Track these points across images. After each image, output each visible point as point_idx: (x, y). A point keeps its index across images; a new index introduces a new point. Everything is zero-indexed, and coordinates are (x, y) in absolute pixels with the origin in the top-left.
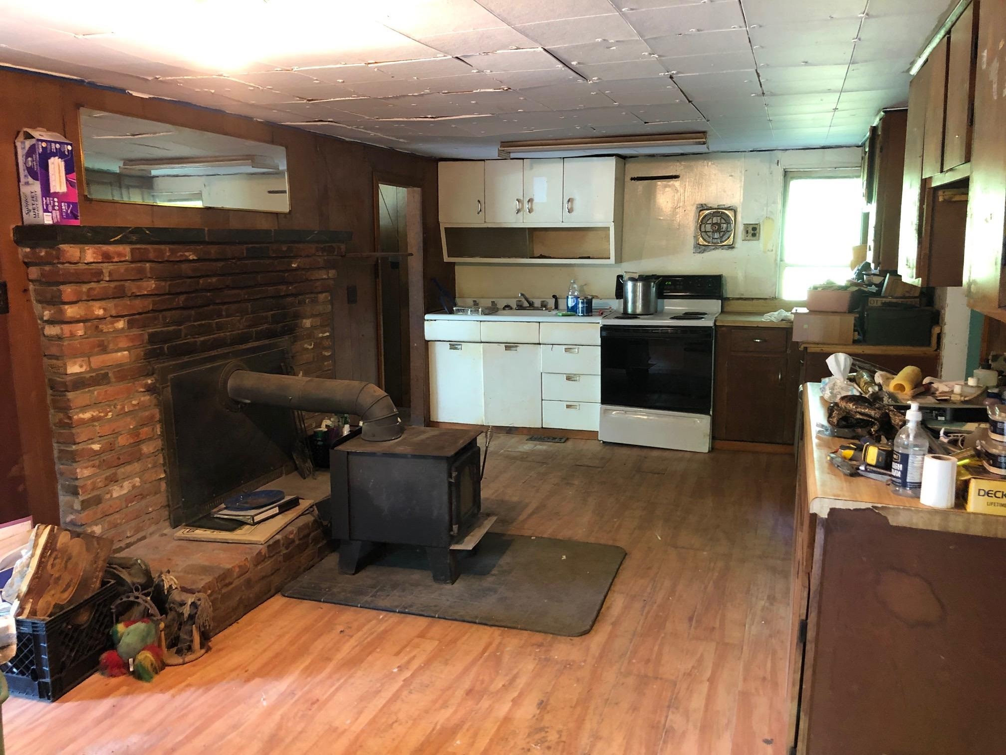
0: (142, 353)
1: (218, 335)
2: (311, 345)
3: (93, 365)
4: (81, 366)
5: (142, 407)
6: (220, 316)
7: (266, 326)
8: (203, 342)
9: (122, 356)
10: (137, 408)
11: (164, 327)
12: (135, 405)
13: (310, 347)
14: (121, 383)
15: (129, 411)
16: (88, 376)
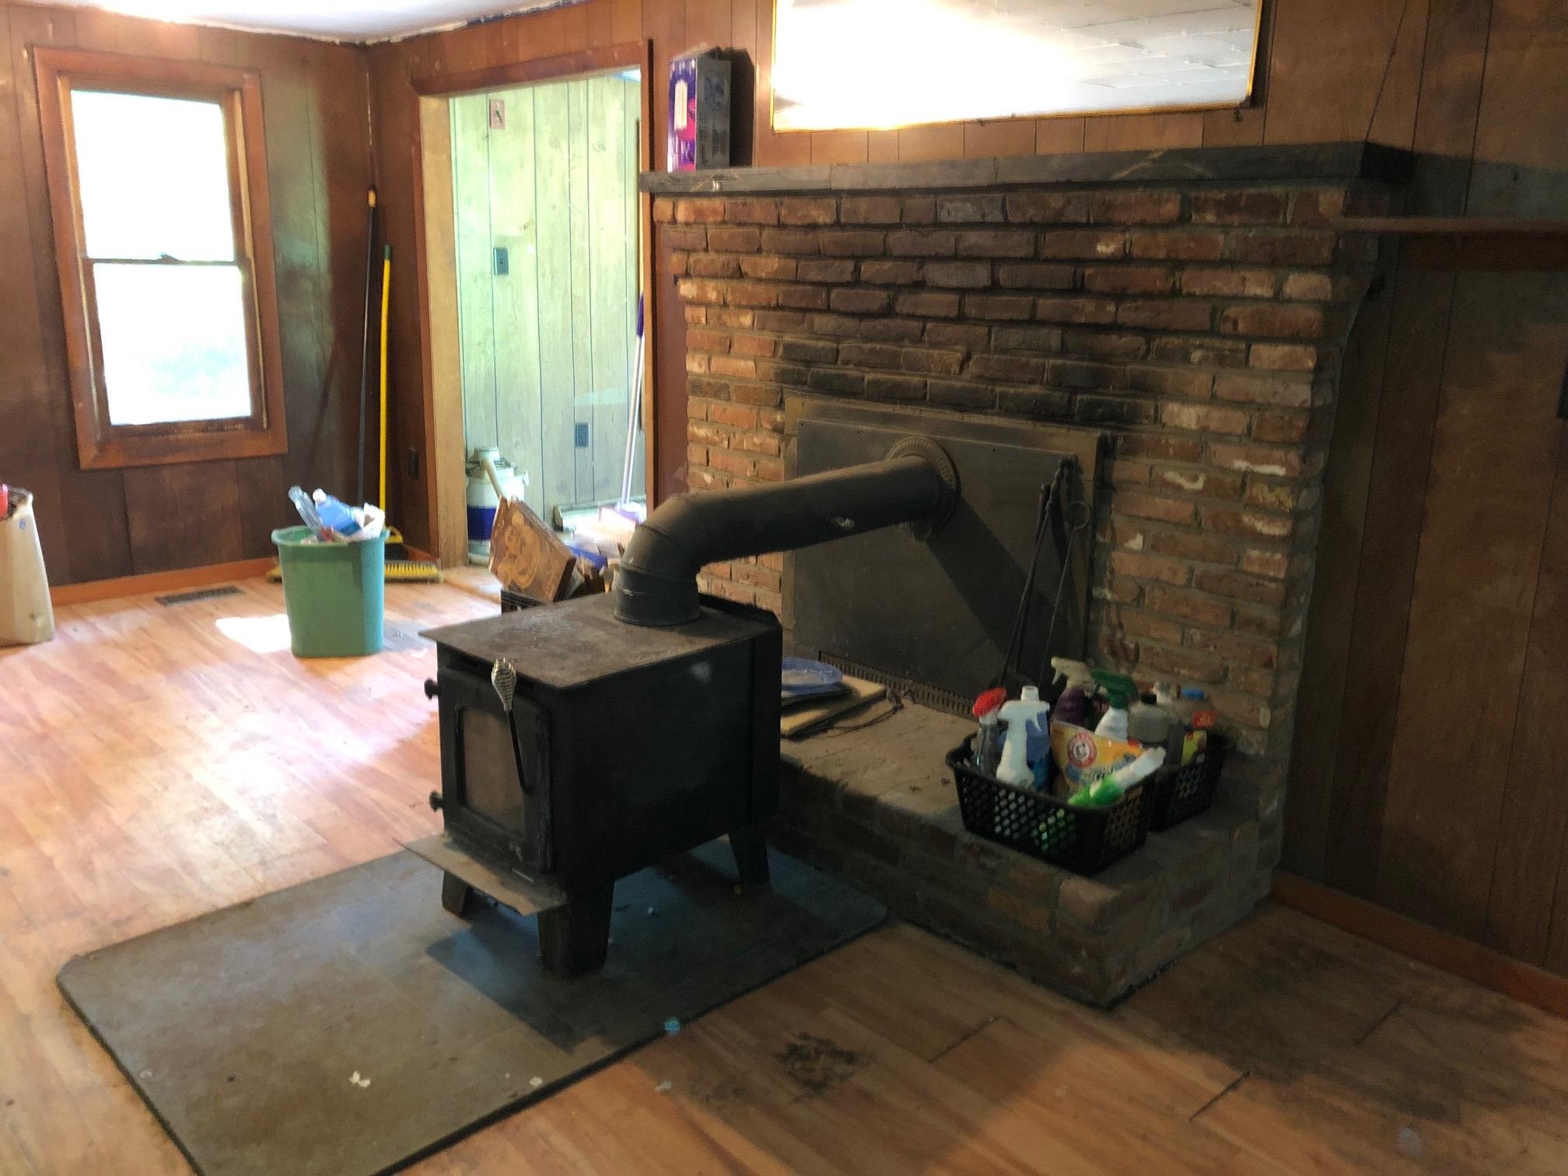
0: (772, 372)
1: (908, 378)
2: (1195, 479)
3: (713, 369)
4: (700, 365)
5: (763, 451)
6: (918, 340)
7: (1036, 389)
8: (875, 383)
9: (746, 366)
10: (758, 449)
11: (809, 338)
12: (754, 444)
13: (1187, 485)
14: (742, 405)
15: (749, 450)
16: (706, 380)
